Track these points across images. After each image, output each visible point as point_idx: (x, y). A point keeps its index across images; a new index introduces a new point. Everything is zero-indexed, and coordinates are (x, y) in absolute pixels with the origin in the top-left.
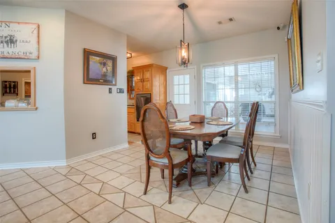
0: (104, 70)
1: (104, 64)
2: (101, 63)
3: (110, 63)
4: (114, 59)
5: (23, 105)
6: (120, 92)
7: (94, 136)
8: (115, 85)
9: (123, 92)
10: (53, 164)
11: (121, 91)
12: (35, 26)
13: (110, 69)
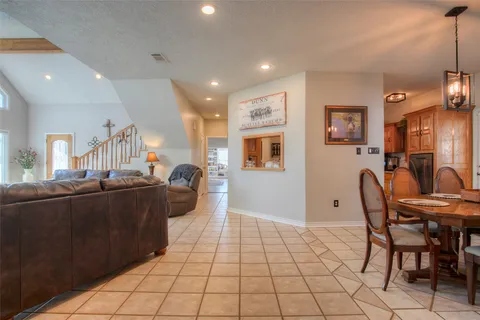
0: (350, 126)
1: (350, 120)
2: (345, 119)
3: (357, 117)
4: (362, 111)
5: (276, 166)
6: (373, 153)
7: (336, 203)
8: (366, 144)
9: (378, 153)
10: (295, 223)
11: (375, 151)
12: (283, 95)
13: (358, 124)
